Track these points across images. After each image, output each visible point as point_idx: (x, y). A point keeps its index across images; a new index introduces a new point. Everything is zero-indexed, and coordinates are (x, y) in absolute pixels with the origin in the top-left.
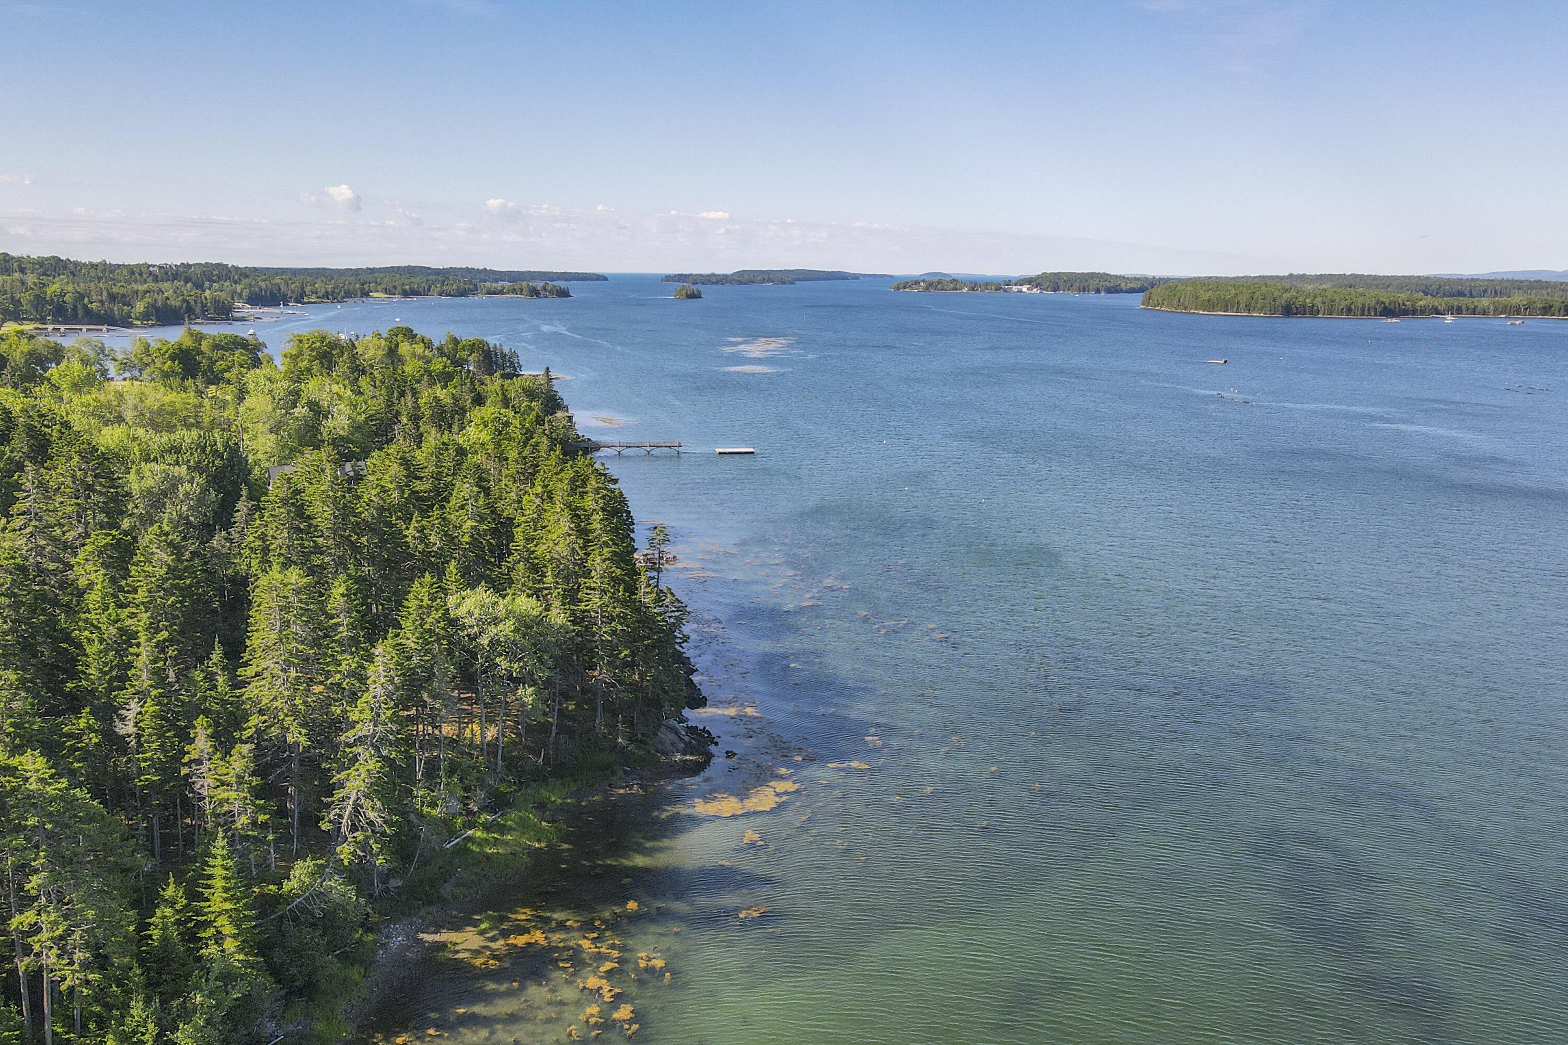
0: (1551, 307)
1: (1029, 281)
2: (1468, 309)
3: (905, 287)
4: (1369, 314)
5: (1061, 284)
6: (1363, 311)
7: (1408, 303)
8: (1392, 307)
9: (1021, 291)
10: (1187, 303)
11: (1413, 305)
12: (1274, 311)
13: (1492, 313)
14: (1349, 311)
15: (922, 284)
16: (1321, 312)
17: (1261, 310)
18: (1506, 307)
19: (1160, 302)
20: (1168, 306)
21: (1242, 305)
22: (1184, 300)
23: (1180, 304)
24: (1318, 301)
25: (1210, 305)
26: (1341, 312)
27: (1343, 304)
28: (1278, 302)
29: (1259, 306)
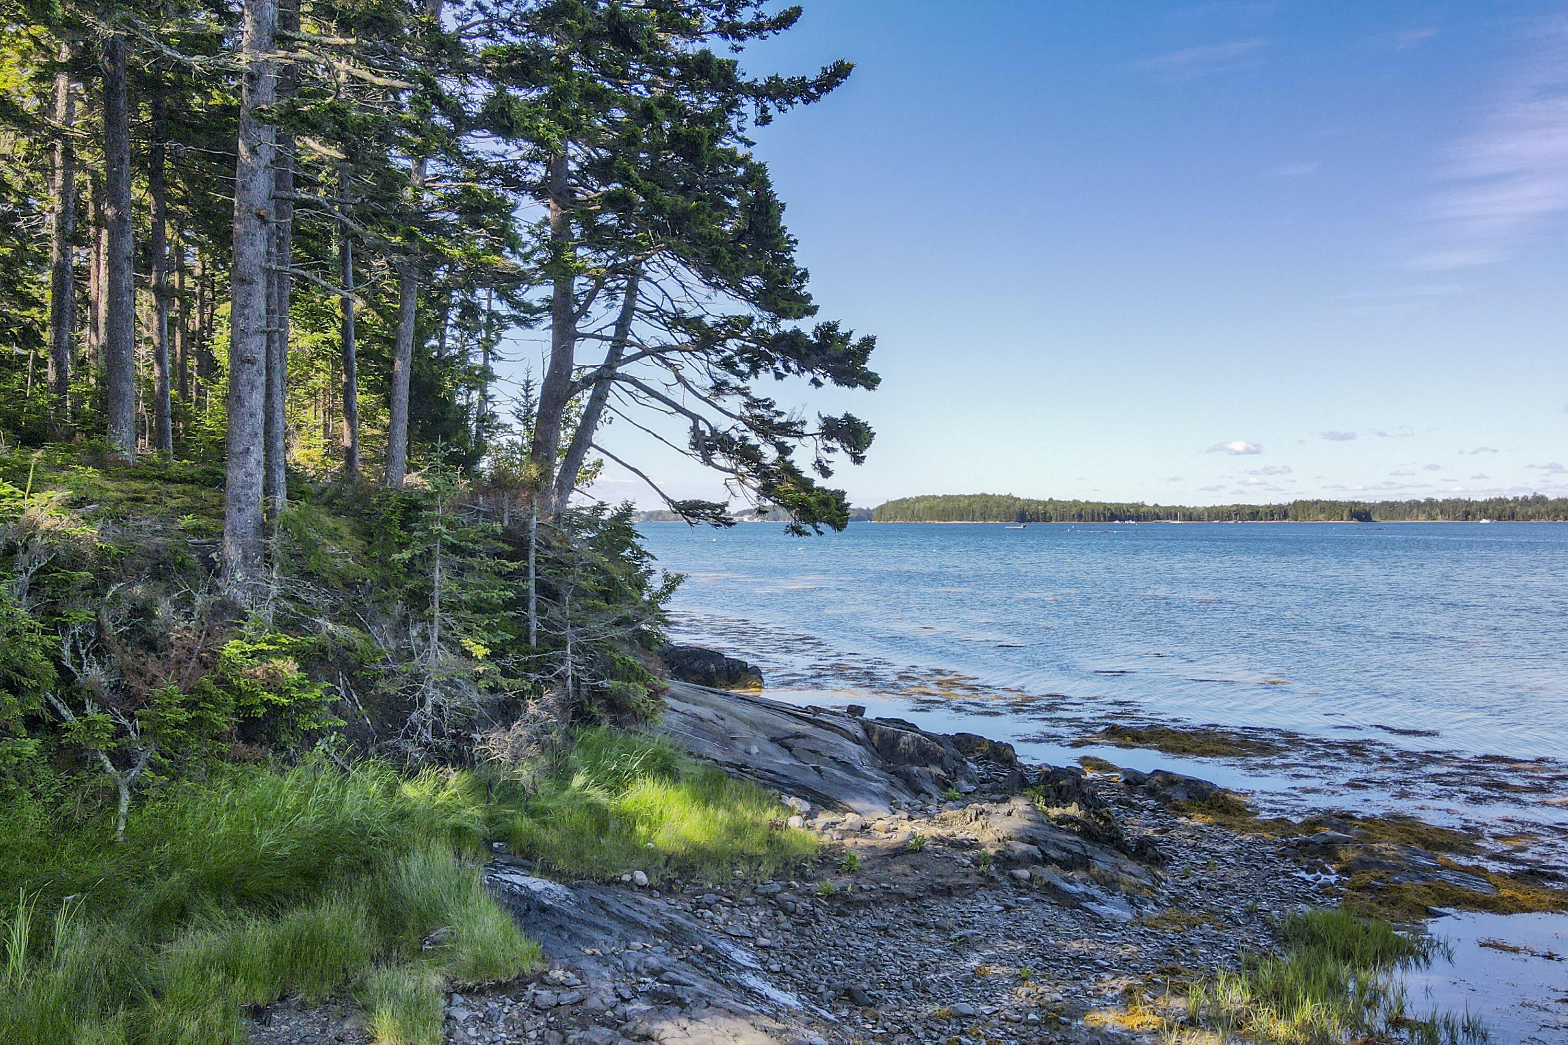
0: (1257, 513)
4: (1099, 520)
6: (1093, 516)
10: (921, 513)
11: (1137, 511)
12: (1009, 518)
14: (1080, 517)
16: (1054, 518)
17: (996, 517)
18: (1218, 513)
19: (893, 515)
20: (901, 518)
21: (978, 514)
22: (918, 512)
23: (915, 516)
24: (1050, 508)
25: (945, 514)
26: (1073, 518)
27: (1074, 510)
28: (1012, 509)
29: (994, 513)
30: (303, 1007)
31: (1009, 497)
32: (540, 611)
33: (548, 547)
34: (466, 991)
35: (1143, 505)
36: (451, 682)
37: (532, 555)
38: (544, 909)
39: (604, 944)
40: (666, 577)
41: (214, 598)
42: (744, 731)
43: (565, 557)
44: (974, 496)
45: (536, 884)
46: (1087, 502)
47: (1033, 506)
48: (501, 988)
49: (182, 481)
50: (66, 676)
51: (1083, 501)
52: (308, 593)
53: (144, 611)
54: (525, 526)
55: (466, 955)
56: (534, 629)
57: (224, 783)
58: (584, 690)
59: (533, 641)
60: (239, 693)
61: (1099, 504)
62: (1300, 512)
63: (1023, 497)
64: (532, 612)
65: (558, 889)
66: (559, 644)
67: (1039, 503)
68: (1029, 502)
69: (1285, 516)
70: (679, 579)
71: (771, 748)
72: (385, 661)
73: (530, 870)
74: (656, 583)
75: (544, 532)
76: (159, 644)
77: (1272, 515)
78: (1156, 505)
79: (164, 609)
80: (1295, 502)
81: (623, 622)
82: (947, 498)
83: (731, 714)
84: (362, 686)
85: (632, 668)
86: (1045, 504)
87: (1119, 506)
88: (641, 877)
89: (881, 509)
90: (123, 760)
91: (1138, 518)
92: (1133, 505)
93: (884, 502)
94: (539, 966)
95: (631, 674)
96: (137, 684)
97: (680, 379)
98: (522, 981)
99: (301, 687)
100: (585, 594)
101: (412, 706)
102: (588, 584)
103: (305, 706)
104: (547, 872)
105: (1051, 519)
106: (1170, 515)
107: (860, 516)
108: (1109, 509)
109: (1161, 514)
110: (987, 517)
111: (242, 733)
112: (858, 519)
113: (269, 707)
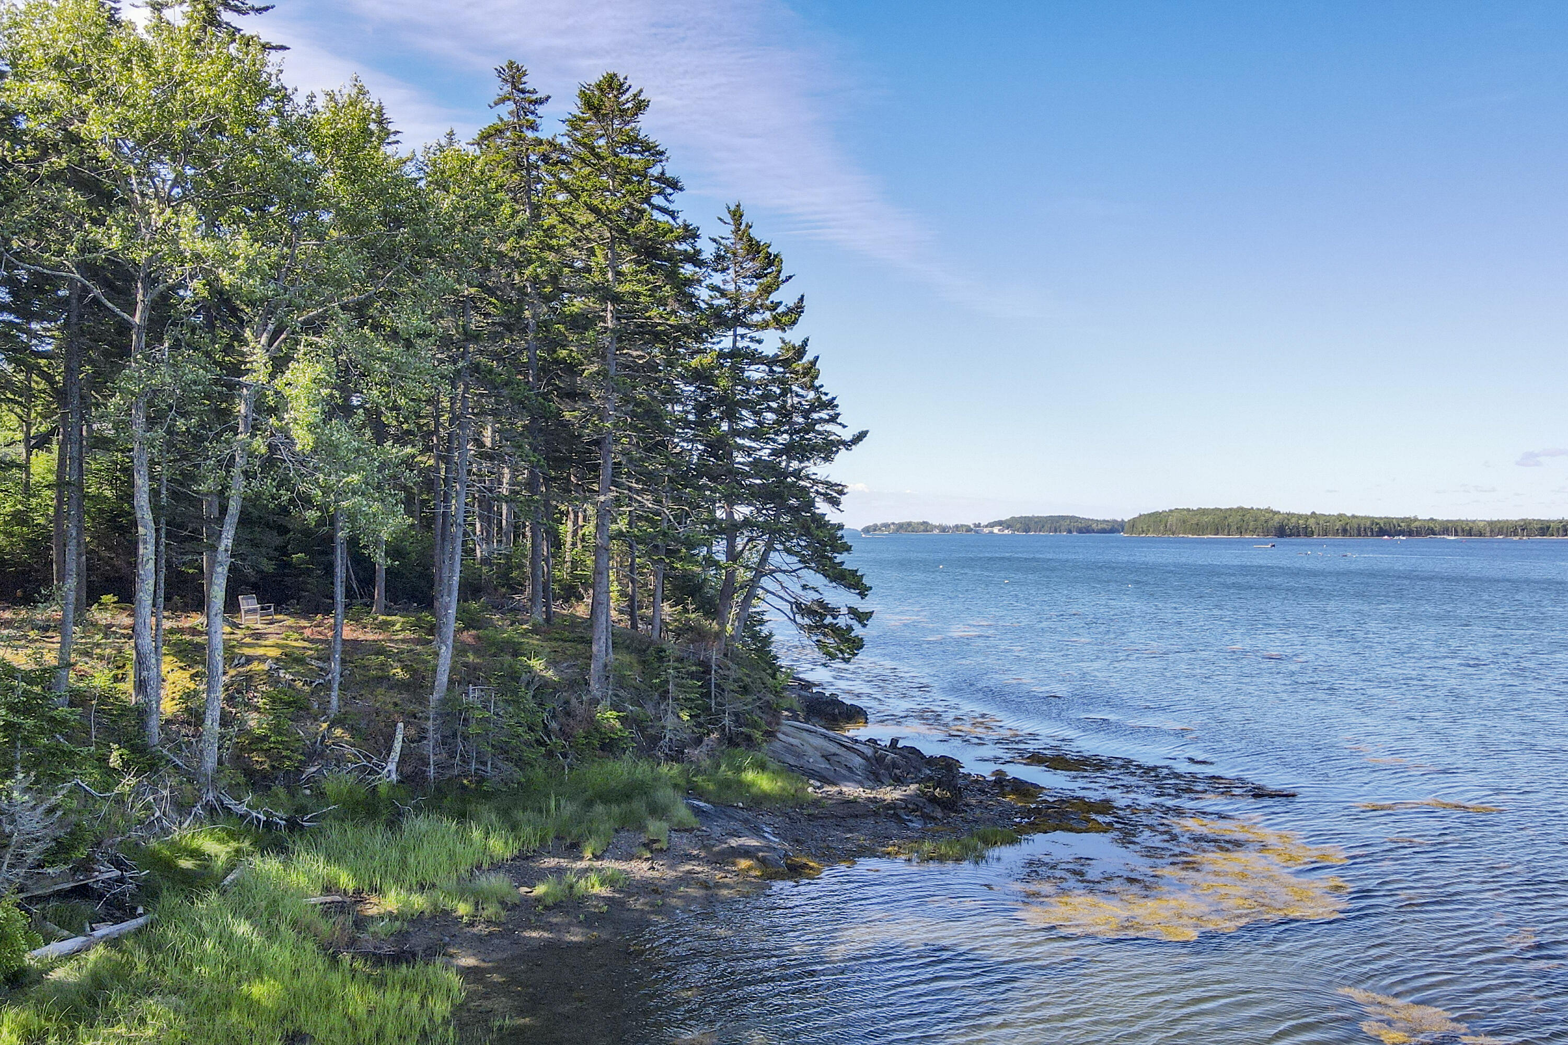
0: (1548, 528)
1: (1000, 523)
2: (1463, 531)
3: (875, 530)
4: (1366, 535)
5: (1032, 525)
6: (1359, 531)
7: (1402, 524)
8: (1388, 527)
9: (992, 532)
10: (1174, 527)
11: (1408, 526)
12: (1267, 533)
13: (1488, 534)
14: (1345, 532)
15: (892, 527)
16: (1316, 533)
17: (1253, 531)
18: (1502, 528)
19: (1145, 529)
20: (1154, 532)
21: (1234, 528)
22: (1171, 525)
23: (1168, 530)
24: (1312, 522)
25: (1199, 528)
26: (1337, 533)
27: (1338, 525)
28: (1270, 524)
29: (1251, 528)
30: (628, 830)
31: (1268, 511)
32: (716, 697)
33: (720, 668)
34: (675, 830)
35: (1416, 520)
36: (675, 729)
37: (713, 672)
38: (703, 811)
39: (720, 822)
41: (589, 696)
42: (810, 751)
43: (726, 674)
44: (1231, 509)
45: (702, 804)
46: (1354, 517)
47: (1293, 520)
48: (686, 830)
49: (570, 641)
50: (546, 726)
51: (1349, 514)
52: (622, 693)
53: (567, 702)
54: (711, 660)
55: (675, 820)
56: (713, 705)
57: (596, 764)
58: (733, 732)
59: (713, 709)
60: (601, 733)
61: (1365, 518)
63: (1283, 510)
64: (713, 697)
65: (709, 806)
66: (723, 713)
67: (1300, 517)
71: (820, 759)
72: (651, 721)
73: (700, 800)
75: (718, 662)
76: (573, 713)
78: (1432, 519)
79: (574, 701)
82: (1203, 512)
84: (642, 730)
85: (756, 722)
86: (1307, 518)
87: (1388, 520)
88: (741, 805)
89: (1133, 523)
90: (565, 756)
91: (1410, 533)
92: (1403, 520)
93: (1136, 515)
94: (698, 826)
96: (568, 730)
97: (783, 587)
98: (692, 829)
99: (621, 731)
100: (733, 691)
101: (661, 739)
102: (735, 687)
103: (622, 738)
104: (707, 801)
105: (1312, 533)
106: (1448, 530)
107: (1114, 528)
108: (1377, 524)
109: (1437, 529)
110: (1243, 531)
111: (602, 748)
112: (1112, 531)
113: (611, 739)
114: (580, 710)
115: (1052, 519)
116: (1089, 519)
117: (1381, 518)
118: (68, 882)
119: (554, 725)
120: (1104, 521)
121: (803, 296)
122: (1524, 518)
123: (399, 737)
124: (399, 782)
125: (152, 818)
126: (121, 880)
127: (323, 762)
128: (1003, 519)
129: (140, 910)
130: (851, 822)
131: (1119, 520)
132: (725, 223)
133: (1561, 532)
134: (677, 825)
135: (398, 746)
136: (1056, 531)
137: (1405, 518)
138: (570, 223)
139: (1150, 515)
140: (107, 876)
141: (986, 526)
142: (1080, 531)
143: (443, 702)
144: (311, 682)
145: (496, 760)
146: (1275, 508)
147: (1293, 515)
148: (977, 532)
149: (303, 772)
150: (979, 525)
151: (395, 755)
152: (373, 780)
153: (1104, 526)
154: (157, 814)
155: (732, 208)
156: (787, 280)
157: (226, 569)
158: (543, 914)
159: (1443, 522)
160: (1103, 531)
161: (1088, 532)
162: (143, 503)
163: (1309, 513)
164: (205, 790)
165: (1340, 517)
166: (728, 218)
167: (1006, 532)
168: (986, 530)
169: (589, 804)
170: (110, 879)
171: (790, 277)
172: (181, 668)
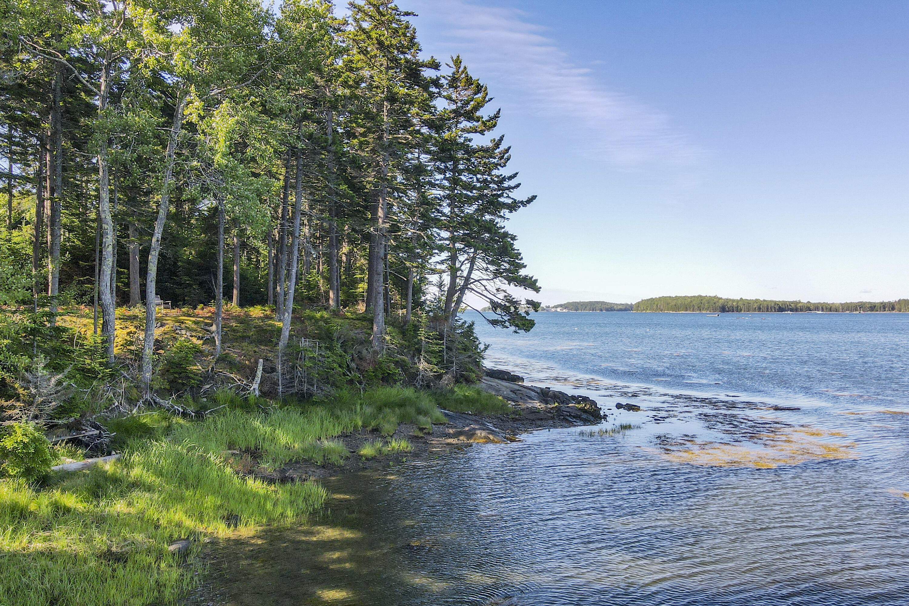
0: (875, 307)
1: (561, 306)
4: (771, 311)
5: (579, 306)
6: (768, 309)
7: (792, 305)
8: (784, 307)
9: (556, 311)
10: (662, 307)
11: (796, 306)
12: (715, 310)
13: (841, 310)
14: (759, 309)
16: (743, 310)
17: (707, 309)
19: (645, 308)
20: (650, 310)
21: (696, 307)
22: (660, 306)
23: (659, 309)
24: (740, 304)
25: (676, 308)
26: (755, 310)
27: (756, 305)
28: (717, 305)
29: (706, 307)
30: (406, 424)
31: (716, 297)
32: (447, 353)
33: (449, 336)
34: (435, 424)
35: (800, 302)
36: (426, 370)
37: (445, 339)
39: (460, 420)
40: (485, 345)
41: (373, 350)
42: (504, 389)
43: (453, 339)
44: (694, 297)
45: (446, 412)
46: (764, 301)
47: (730, 303)
48: (441, 424)
50: (348, 366)
51: (762, 299)
52: (393, 348)
53: (360, 352)
54: (443, 331)
56: (445, 358)
57: (380, 389)
58: (458, 375)
59: (445, 362)
60: (383, 370)
61: (771, 301)
62: (903, 306)
63: (724, 297)
64: (445, 353)
65: (451, 413)
66: (452, 362)
67: (733, 301)
68: (728, 300)
69: (893, 309)
70: (488, 346)
71: (510, 393)
72: (411, 365)
73: (445, 410)
74: (482, 347)
75: (448, 332)
76: (364, 358)
77: (884, 308)
78: (809, 302)
79: (364, 352)
80: (900, 300)
81: (470, 357)
82: (677, 298)
83: (501, 385)
84: (405, 370)
85: (471, 369)
86: (738, 301)
87: (784, 303)
88: (470, 413)
89: (638, 305)
90: (360, 383)
91: (796, 310)
92: (793, 302)
93: (640, 300)
94: (448, 422)
95: (471, 371)
96: (362, 368)
97: (486, 289)
98: (445, 424)
99: (394, 369)
100: (459, 349)
101: (417, 375)
102: (460, 346)
103: (395, 374)
104: (449, 410)
105: (741, 310)
106: (818, 308)
107: (627, 308)
108: (778, 304)
109: (812, 308)
110: (702, 309)
111: (383, 379)
112: (626, 310)
113: (389, 374)
114: (369, 357)
115: (590, 303)
116: (612, 303)
117: (780, 302)
118: (66, 436)
119: (353, 365)
120: (621, 304)
121: (500, 110)
122: (861, 301)
123: (260, 368)
124: (260, 396)
125: (113, 406)
126: (100, 436)
127: (214, 382)
128: (563, 303)
129: (113, 453)
130: (539, 423)
131: (630, 303)
132: (450, 67)
133: (882, 309)
134: (436, 421)
135: (259, 373)
136: (593, 310)
137: (794, 301)
138: (364, 54)
139: (648, 300)
140: (91, 433)
141: (553, 307)
142: (607, 310)
143: (288, 346)
144: (202, 338)
145: (320, 384)
146: (719, 296)
147: (730, 300)
148: (547, 311)
149: (202, 388)
150: (549, 307)
151: (258, 379)
152: (245, 394)
153: (620, 307)
154: (117, 404)
155: (455, 58)
156: (489, 101)
157: (157, 253)
158: (366, 463)
159: (815, 303)
160: (621, 310)
161: (612, 310)
162: (105, 209)
163: (739, 299)
164: (144, 392)
165: (757, 301)
166: (452, 64)
167: (564, 311)
168: (553, 310)
169: (380, 409)
170: (92, 435)
171: (491, 99)
172: (121, 328)
